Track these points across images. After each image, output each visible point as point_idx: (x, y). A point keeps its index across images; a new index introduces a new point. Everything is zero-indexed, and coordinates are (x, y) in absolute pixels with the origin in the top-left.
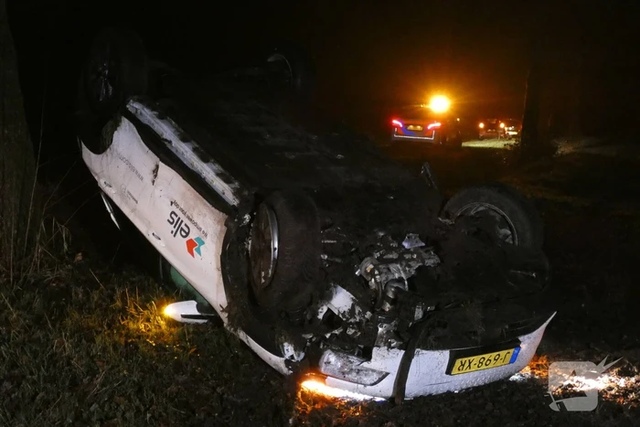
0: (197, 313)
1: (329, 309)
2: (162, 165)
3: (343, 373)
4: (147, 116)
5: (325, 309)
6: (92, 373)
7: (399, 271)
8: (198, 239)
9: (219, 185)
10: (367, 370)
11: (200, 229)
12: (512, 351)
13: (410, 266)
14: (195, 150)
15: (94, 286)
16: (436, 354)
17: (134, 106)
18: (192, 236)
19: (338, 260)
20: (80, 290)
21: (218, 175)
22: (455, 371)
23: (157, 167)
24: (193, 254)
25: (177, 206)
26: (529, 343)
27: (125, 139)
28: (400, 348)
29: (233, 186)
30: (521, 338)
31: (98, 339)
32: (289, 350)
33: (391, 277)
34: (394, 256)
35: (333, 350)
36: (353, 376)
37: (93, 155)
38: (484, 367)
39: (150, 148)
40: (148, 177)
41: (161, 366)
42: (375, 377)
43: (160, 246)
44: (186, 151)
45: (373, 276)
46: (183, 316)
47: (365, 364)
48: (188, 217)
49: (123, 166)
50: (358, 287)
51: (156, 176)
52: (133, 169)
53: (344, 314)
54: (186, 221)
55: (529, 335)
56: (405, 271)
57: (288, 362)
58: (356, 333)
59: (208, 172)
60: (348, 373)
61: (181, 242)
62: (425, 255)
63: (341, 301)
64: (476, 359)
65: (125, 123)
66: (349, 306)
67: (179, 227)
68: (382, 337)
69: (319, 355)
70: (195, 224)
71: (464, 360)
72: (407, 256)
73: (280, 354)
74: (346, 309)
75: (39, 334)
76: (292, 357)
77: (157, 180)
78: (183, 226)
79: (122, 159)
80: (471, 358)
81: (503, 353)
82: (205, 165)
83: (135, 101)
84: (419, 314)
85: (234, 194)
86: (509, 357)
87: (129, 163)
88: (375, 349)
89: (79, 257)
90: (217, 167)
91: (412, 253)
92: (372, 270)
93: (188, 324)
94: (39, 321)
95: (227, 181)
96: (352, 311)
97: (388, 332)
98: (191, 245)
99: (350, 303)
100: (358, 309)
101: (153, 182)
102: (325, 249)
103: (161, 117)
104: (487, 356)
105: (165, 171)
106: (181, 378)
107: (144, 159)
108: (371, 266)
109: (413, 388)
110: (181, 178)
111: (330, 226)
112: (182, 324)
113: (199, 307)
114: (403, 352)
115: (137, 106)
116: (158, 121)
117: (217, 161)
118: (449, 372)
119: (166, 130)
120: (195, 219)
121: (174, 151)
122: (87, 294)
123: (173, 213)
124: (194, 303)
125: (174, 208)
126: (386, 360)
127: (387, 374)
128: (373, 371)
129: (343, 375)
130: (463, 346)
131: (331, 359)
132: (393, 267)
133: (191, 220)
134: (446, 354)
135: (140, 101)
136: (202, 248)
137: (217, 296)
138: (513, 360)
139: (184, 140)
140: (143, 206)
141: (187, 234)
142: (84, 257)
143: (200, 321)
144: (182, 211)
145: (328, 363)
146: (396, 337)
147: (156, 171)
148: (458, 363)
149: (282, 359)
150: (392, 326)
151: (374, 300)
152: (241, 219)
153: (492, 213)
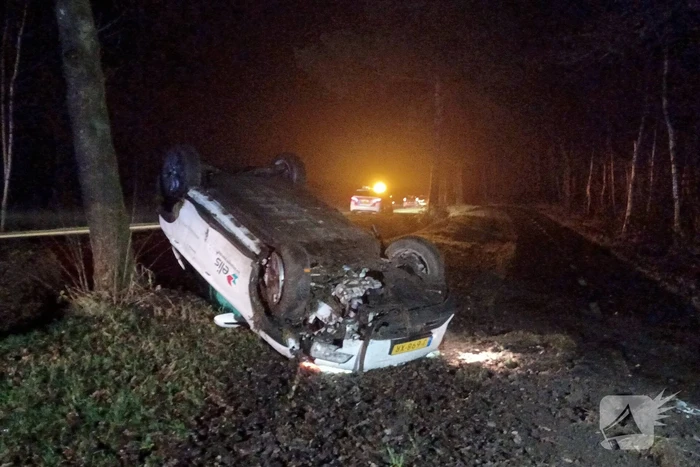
0: (235, 321)
1: (316, 318)
2: (210, 228)
3: (326, 356)
4: (202, 199)
5: (314, 317)
6: (168, 362)
7: (358, 292)
8: (234, 275)
9: (247, 241)
10: (341, 353)
11: (235, 269)
12: (427, 339)
13: (365, 288)
14: (232, 220)
15: (168, 306)
16: (382, 342)
17: (192, 193)
19: (321, 286)
20: (160, 309)
21: (247, 235)
22: (394, 352)
23: (208, 230)
24: (229, 282)
25: (221, 255)
26: (439, 333)
27: (187, 212)
28: (360, 339)
29: (255, 241)
30: (433, 331)
31: (171, 340)
32: (292, 343)
33: (354, 296)
34: (356, 282)
35: (319, 342)
36: (332, 358)
37: (167, 223)
38: (411, 349)
39: (204, 219)
40: (203, 237)
41: (211, 356)
42: (345, 358)
43: (210, 279)
44: (226, 221)
45: (343, 295)
46: (226, 323)
47: (339, 350)
48: (227, 261)
49: (186, 230)
50: (334, 302)
51: (207, 236)
52: (192, 231)
53: (325, 320)
55: (438, 329)
56: (362, 292)
57: (291, 350)
58: (333, 331)
59: (241, 233)
60: (329, 356)
61: (224, 277)
62: (374, 282)
63: (324, 311)
64: (407, 344)
65: (187, 203)
66: (329, 315)
67: (222, 269)
68: (349, 333)
69: (310, 345)
70: (232, 265)
71: (399, 345)
73: (286, 345)
74: (327, 316)
75: (133, 338)
76: (294, 347)
77: (208, 239)
78: (224, 267)
79: (186, 226)
80: (404, 344)
81: (422, 340)
82: (238, 228)
83: (193, 190)
84: (371, 317)
85: (257, 247)
86: (426, 344)
87: (190, 228)
88: (345, 341)
89: (159, 287)
90: (246, 230)
92: (342, 292)
93: (229, 328)
94: (133, 329)
95: (252, 239)
96: (330, 318)
97: (353, 330)
98: (230, 279)
99: (329, 312)
100: (334, 316)
101: (206, 240)
102: (313, 280)
103: (210, 200)
104: (413, 342)
105: (213, 233)
106: (224, 363)
107: (200, 225)
108: (342, 289)
109: (368, 365)
110: (223, 237)
111: (316, 264)
112: (226, 328)
113: (236, 318)
114: (362, 342)
115: (195, 193)
116: (208, 202)
117: (248, 227)
118: (390, 353)
119: (213, 207)
120: (232, 262)
121: (218, 220)
122: (164, 311)
123: (218, 259)
124: (232, 314)
125: (218, 256)
126: (352, 346)
127: (353, 355)
128: (344, 354)
129: (325, 358)
130: (400, 337)
131: (318, 347)
132: (355, 289)
133: (229, 262)
134: (388, 343)
135: (197, 190)
136: (237, 280)
137: (247, 311)
138: (429, 344)
139: (225, 214)
140: (199, 255)
141: (227, 272)
142: (162, 287)
143: (236, 326)
144: (224, 257)
145: (316, 350)
146: (358, 332)
147: (207, 233)
148: (396, 347)
149: (288, 349)
150: (355, 326)
151: (344, 310)
152: (261, 262)
153: (413, 255)
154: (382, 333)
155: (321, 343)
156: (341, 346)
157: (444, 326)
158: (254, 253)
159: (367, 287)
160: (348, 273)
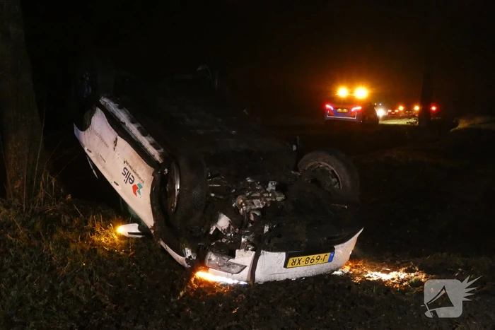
0: (138, 231)
1: (217, 229)
2: (119, 137)
3: (219, 266)
4: (112, 106)
5: (214, 228)
7: (259, 204)
8: (139, 185)
9: (152, 150)
10: (234, 264)
11: (140, 178)
12: (329, 254)
13: (266, 201)
14: (139, 129)
15: (75, 214)
16: (276, 254)
17: (104, 100)
18: (136, 183)
19: (221, 197)
20: (67, 218)
21: (151, 144)
22: (289, 265)
23: (117, 139)
24: (136, 194)
25: (128, 164)
26: (344, 251)
27: (99, 122)
28: (253, 250)
29: (160, 151)
30: (335, 247)
31: (72, 246)
32: (188, 253)
33: (253, 207)
34: (258, 195)
35: (213, 252)
36: (225, 268)
37: (80, 131)
38: (309, 263)
39: (113, 127)
40: (111, 146)
42: (239, 268)
43: (118, 189)
44: (133, 129)
45: (242, 207)
46: (129, 233)
47: (231, 260)
48: (133, 171)
49: (97, 138)
50: (233, 213)
51: (116, 145)
52: (102, 140)
53: (224, 231)
54: (133, 174)
55: (342, 245)
56: (262, 204)
57: (188, 260)
58: (227, 241)
59: (146, 142)
60: (222, 266)
61: (130, 187)
62: (277, 194)
63: (223, 222)
64: (304, 258)
65: (99, 112)
66: (227, 226)
67: (129, 178)
68: (244, 243)
69: (205, 255)
70: (137, 175)
71: (295, 258)
72: (265, 195)
73: (183, 255)
74: (226, 228)
75: (36, 243)
76: (190, 257)
77: (116, 147)
78: (131, 176)
79: (97, 134)
80: (300, 258)
81: (322, 255)
82: (144, 138)
83: (104, 97)
84: (266, 229)
85: (160, 156)
86: (327, 258)
87: (100, 137)
88: (237, 251)
89: (69, 197)
90: (152, 140)
91: (269, 193)
92: (242, 203)
93: (132, 238)
94: (37, 236)
95: (157, 148)
96: (229, 228)
97: (248, 241)
98: (135, 188)
99: (228, 224)
100: (232, 227)
101: (114, 149)
102: (213, 190)
103: (120, 108)
104: (311, 257)
105: (121, 142)
107: (109, 134)
108: (241, 201)
109: (260, 276)
110: (130, 146)
111: (217, 176)
112: (129, 238)
113: (139, 229)
114: (254, 252)
115: (106, 100)
116: (118, 110)
117: (152, 136)
118: (285, 266)
119: (123, 116)
120: (138, 172)
121: (126, 129)
122: (71, 221)
123: (125, 168)
124: (137, 225)
125: (126, 165)
126: (244, 257)
127: (246, 266)
128: (237, 264)
129: (219, 267)
130: (294, 250)
131: (212, 257)
132: (255, 201)
133: (135, 173)
134: (283, 255)
135: (108, 97)
136: (141, 190)
137: (149, 221)
138: (330, 260)
139: (133, 122)
140: (109, 164)
141: (133, 181)
142: (72, 197)
143: (140, 236)
144: (130, 167)
145: (210, 260)
146: (252, 244)
147: (115, 142)
148: (291, 260)
149: (184, 258)
150: (251, 237)
151: (242, 222)
152: (163, 172)
153: (327, 168)
154: (275, 245)
155: (215, 253)
156: (233, 256)
157: (353, 241)
158: (158, 162)
159: (268, 200)
160: (251, 184)
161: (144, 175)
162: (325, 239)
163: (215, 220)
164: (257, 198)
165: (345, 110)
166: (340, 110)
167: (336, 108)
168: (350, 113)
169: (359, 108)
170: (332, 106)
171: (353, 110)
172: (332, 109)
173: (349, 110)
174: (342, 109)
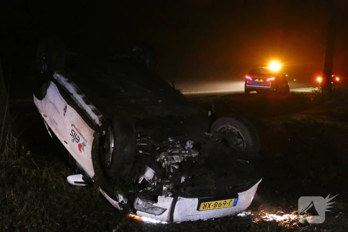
0: (82, 181)
1: (144, 178)
2: (68, 106)
3: (145, 209)
4: (63, 80)
5: (142, 178)
7: (177, 159)
8: (83, 143)
9: (94, 116)
10: (157, 207)
11: (84, 138)
12: (233, 200)
13: (183, 157)
14: (83, 98)
15: (34, 168)
16: (191, 200)
17: (57, 76)
18: (81, 142)
19: (148, 154)
21: (93, 111)
22: (201, 208)
23: (66, 107)
24: (80, 151)
25: (74, 126)
27: (52, 92)
28: (172, 196)
29: (100, 117)
30: (238, 194)
32: (121, 198)
33: (173, 162)
34: (177, 152)
35: (140, 198)
36: (150, 210)
37: (38, 100)
38: (218, 207)
39: (63, 97)
40: (62, 112)
42: (160, 211)
43: (67, 146)
44: (79, 99)
45: (164, 161)
46: (75, 182)
47: (155, 205)
48: (79, 132)
49: (51, 106)
50: (157, 167)
51: (65, 112)
52: (55, 107)
53: (150, 181)
54: (78, 134)
55: (245, 192)
56: (181, 159)
57: (120, 204)
58: (151, 189)
59: (89, 109)
60: (148, 209)
61: (76, 145)
62: (192, 151)
63: (149, 174)
64: (213, 203)
65: (52, 84)
67: (75, 137)
68: (165, 191)
69: (134, 200)
70: (82, 136)
71: (205, 203)
72: (183, 152)
73: (117, 200)
74: (151, 178)
76: (122, 202)
77: (66, 113)
78: (77, 137)
79: (51, 103)
80: (210, 203)
81: (228, 201)
82: (87, 106)
83: (57, 73)
84: (183, 179)
85: (100, 121)
86: (232, 203)
87: (54, 105)
88: (159, 197)
89: (29, 153)
90: (93, 107)
91: (186, 150)
92: (164, 158)
93: (77, 186)
95: (97, 114)
97: (168, 189)
98: (80, 146)
99: (153, 175)
100: (156, 178)
101: (64, 114)
102: (142, 148)
103: (69, 81)
104: (219, 202)
105: (70, 109)
107: (60, 102)
108: (164, 157)
109: (178, 217)
110: (75, 111)
111: (145, 136)
112: (75, 186)
113: (83, 179)
114: (173, 198)
115: (58, 76)
116: (68, 83)
117: (94, 104)
118: (198, 209)
119: (71, 88)
120: (82, 133)
121: (74, 99)
122: (29, 171)
123: (73, 130)
124: (81, 176)
125: (73, 128)
126: (164, 202)
127: (166, 209)
128: (159, 208)
129: (145, 210)
130: (205, 196)
131: (139, 202)
132: (175, 157)
133: (80, 134)
134: (196, 200)
135: (60, 73)
136: (85, 148)
137: (91, 173)
138: (235, 204)
139: (79, 93)
140: (60, 126)
141: (79, 141)
142: (31, 153)
143: (84, 185)
144: (77, 129)
145: (138, 204)
146: (172, 192)
147: (65, 109)
148: (202, 205)
149: (118, 202)
150: (171, 186)
151: (164, 173)
152: (101, 133)
153: (234, 131)
154: (190, 192)
155: (141, 199)
156: (156, 201)
157: (254, 189)
158: (98, 125)
159: (185, 156)
160: (173, 143)
161: (87, 135)
162: (231, 187)
163: (143, 172)
164: (176, 154)
165: (261, 80)
166: (257, 80)
167: (254, 79)
168: (265, 83)
169: (273, 79)
170: (250, 77)
171: (268, 80)
172: (251, 79)
173: (265, 80)
174: (259, 79)
